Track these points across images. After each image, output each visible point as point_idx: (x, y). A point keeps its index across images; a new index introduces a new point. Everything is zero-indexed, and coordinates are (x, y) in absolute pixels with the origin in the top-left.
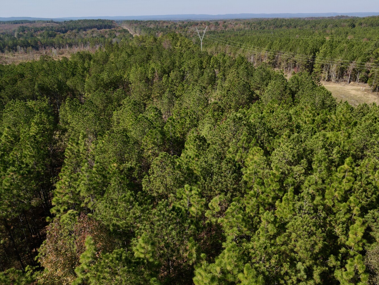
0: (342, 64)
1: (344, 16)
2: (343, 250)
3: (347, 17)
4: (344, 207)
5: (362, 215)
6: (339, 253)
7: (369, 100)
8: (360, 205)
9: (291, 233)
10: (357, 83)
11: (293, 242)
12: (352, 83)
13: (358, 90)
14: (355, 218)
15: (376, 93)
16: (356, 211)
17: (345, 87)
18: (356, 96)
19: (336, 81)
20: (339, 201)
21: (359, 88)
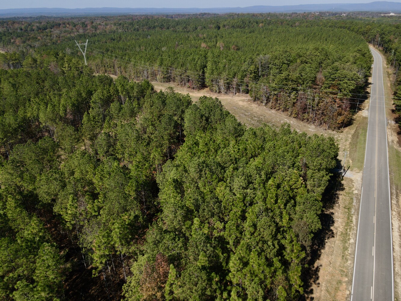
0: (227, 79)
1: (206, 14)
2: (282, 229)
3: (209, 14)
4: (277, 206)
5: (285, 208)
6: (280, 231)
7: (253, 109)
8: (284, 204)
9: (260, 229)
10: (241, 94)
11: (262, 233)
12: (237, 94)
13: (243, 101)
14: (282, 210)
15: (256, 102)
16: (282, 206)
17: (234, 99)
18: (244, 106)
19: (225, 92)
20: (274, 204)
21: (244, 98)
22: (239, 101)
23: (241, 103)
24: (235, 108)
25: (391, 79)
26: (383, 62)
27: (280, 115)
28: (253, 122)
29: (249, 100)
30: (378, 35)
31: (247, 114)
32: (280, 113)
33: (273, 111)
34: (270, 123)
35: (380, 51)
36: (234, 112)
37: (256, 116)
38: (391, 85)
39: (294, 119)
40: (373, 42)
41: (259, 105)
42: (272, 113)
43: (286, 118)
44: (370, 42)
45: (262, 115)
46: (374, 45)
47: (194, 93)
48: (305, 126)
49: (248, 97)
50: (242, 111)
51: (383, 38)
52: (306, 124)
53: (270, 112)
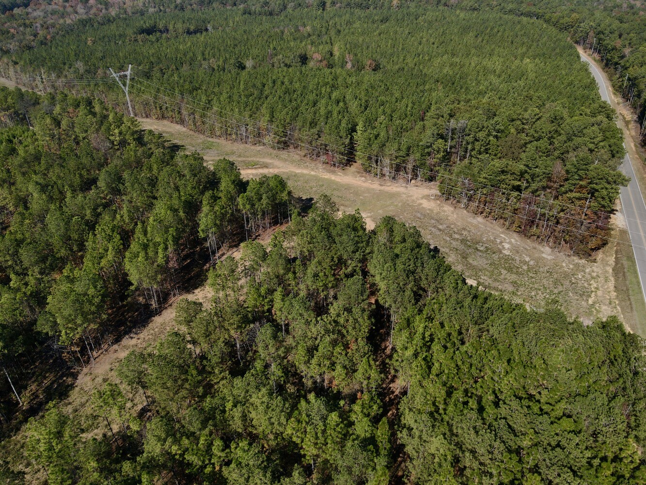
0: (396, 158)
7: (447, 216)
10: (419, 182)
12: (413, 181)
13: (427, 197)
21: (426, 191)
22: (422, 198)
23: (426, 204)
24: (419, 215)
25: (633, 133)
26: (607, 88)
27: (492, 226)
28: (454, 243)
29: (437, 198)
30: (591, 34)
31: (440, 227)
32: (492, 223)
33: (480, 219)
34: (481, 244)
35: (595, 60)
36: (420, 224)
37: (455, 230)
38: (635, 146)
39: (515, 235)
40: (582, 42)
41: (455, 207)
42: (479, 223)
43: (502, 233)
44: (577, 42)
45: (464, 229)
46: (584, 49)
47: (338, 175)
48: (535, 248)
49: (433, 189)
50: (433, 221)
51: (600, 39)
52: (536, 245)
53: (474, 221)
